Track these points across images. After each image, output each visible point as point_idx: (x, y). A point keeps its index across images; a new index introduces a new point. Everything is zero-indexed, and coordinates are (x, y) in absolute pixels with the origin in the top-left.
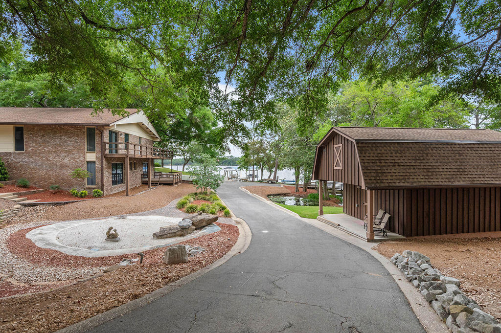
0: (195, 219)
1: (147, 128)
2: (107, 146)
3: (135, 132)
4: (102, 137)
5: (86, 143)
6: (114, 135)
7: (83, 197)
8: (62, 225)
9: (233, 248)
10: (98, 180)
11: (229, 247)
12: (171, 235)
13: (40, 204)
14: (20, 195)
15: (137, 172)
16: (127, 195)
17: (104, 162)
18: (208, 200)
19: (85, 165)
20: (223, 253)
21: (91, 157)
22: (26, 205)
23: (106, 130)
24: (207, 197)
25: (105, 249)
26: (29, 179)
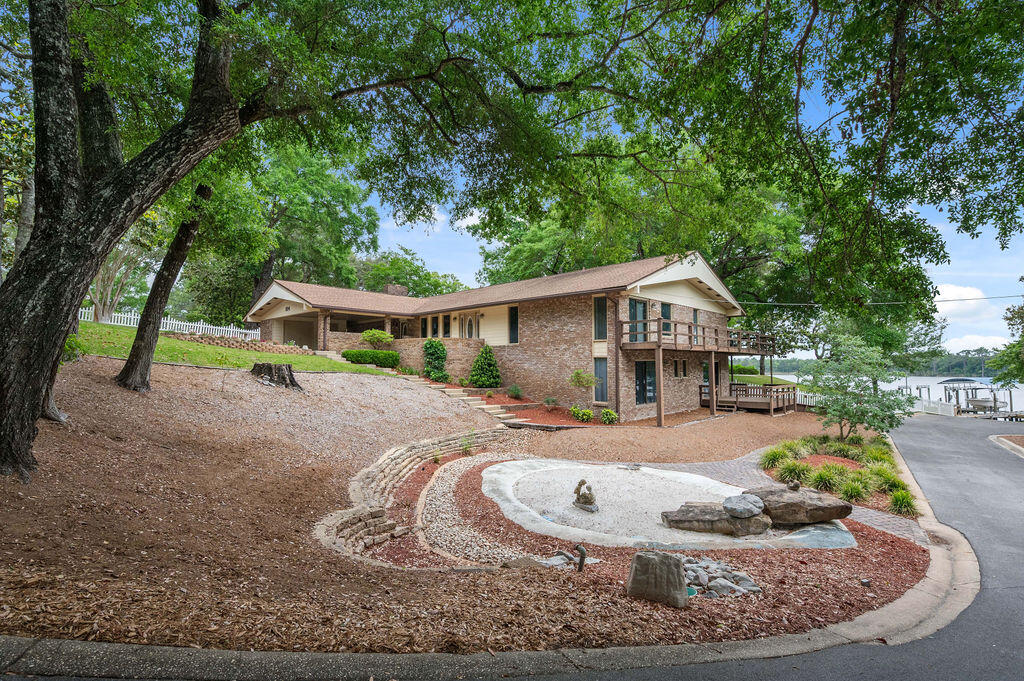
0: (775, 498)
1: (710, 289)
2: (626, 328)
3: (683, 300)
4: (616, 312)
5: (593, 325)
6: (640, 308)
7: (586, 420)
8: (536, 464)
9: (867, 616)
10: (611, 392)
11: (852, 609)
12: (702, 525)
13: (527, 426)
14: (509, 410)
15: (688, 381)
16: (659, 425)
17: (621, 359)
18: (855, 459)
19: (592, 364)
20: (813, 620)
21: (601, 349)
22: (511, 426)
23: (624, 298)
24: (854, 451)
25: (564, 521)
26: (523, 386)
